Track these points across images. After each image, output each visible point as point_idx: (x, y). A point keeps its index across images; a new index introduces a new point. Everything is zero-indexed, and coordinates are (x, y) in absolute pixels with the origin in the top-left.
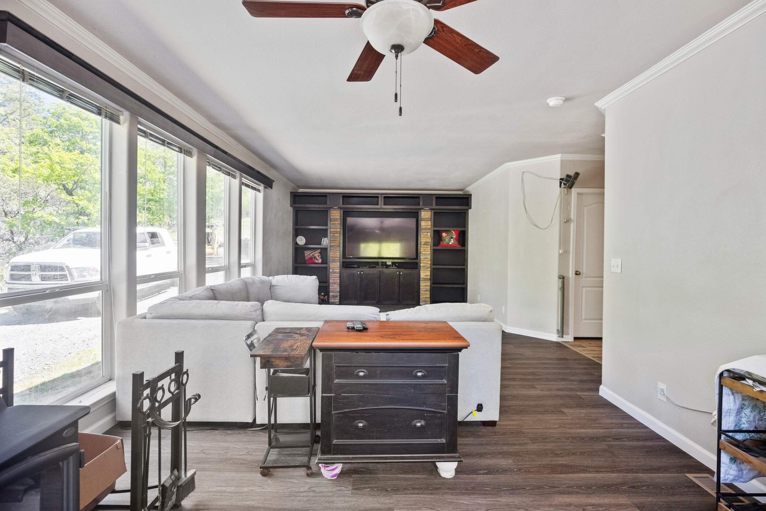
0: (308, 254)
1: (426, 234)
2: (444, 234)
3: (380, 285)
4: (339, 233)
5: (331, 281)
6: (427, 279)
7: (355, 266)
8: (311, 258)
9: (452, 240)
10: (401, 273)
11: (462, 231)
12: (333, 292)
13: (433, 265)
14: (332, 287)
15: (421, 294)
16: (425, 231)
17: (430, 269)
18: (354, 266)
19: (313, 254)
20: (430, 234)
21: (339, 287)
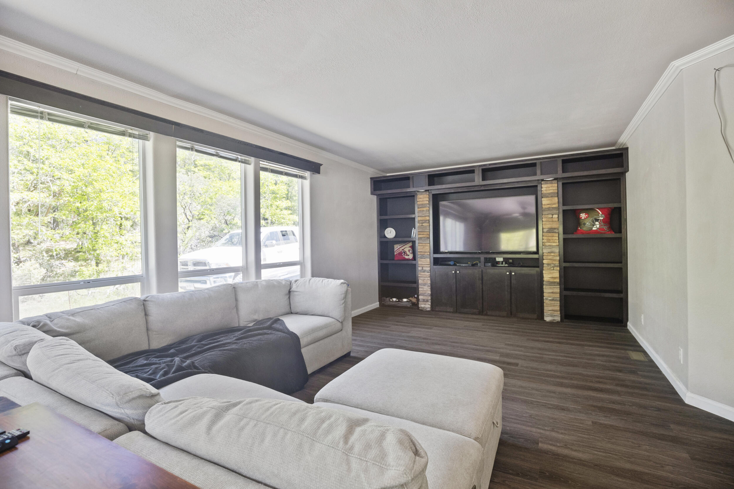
0: (397, 248)
1: (551, 216)
2: (583, 216)
3: (482, 288)
4: (428, 222)
5: (420, 282)
6: (555, 282)
7: (452, 263)
8: (400, 254)
9: (597, 223)
10: (513, 274)
11: (615, 208)
12: (423, 295)
13: (564, 262)
14: (422, 289)
15: (545, 304)
16: (549, 212)
17: (558, 268)
18: (450, 263)
19: (403, 248)
20: (556, 216)
21: (430, 290)
